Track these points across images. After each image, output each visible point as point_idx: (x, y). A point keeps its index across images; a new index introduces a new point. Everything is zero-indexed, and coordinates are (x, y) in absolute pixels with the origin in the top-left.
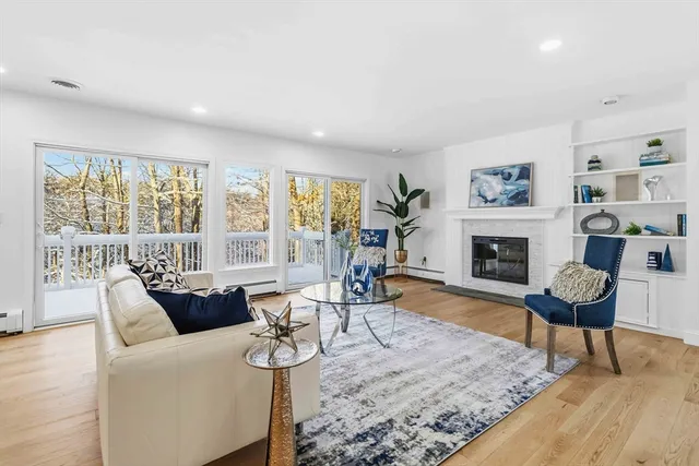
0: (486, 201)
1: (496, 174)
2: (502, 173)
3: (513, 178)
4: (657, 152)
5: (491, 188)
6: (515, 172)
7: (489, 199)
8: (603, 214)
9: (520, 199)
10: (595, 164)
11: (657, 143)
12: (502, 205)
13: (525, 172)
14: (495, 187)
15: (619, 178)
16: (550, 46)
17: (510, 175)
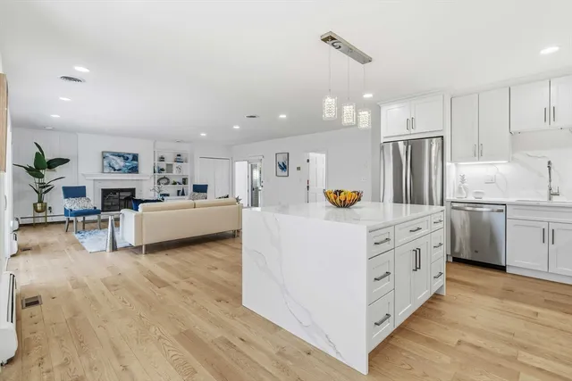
0: (115, 170)
1: (119, 156)
2: (123, 156)
3: (129, 160)
4: (179, 158)
5: (117, 163)
6: (131, 157)
7: (117, 168)
8: (164, 178)
9: (134, 170)
10: (162, 159)
11: (179, 155)
12: (125, 173)
13: (135, 157)
14: (120, 163)
15: (167, 165)
16: (203, 135)
17: (128, 158)
